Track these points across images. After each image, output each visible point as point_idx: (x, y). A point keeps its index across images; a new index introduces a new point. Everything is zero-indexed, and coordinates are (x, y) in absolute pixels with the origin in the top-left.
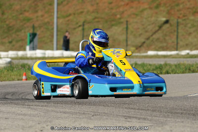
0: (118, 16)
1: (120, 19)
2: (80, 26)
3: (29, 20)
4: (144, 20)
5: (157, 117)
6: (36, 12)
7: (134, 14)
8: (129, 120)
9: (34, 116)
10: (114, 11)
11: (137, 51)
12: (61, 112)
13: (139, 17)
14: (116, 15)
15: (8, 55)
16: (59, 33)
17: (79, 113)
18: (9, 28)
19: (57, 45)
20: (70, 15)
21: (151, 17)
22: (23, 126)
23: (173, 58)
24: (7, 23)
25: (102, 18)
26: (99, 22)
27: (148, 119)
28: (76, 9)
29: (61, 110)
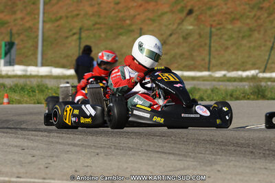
1: (130, 25)
2: (74, 34)
3: (4, 24)
4: (164, 28)
6: (14, 13)
7: (149, 19)
8: (164, 156)
9: (33, 148)
10: (122, 14)
12: (69, 145)
13: (155, 25)
14: (125, 21)
16: (45, 43)
17: (94, 146)
19: (42, 59)
20: (61, 18)
21: (174, 24)
22: (20, 161)
23: (204, 80)
25: (105, 24)
26: (100, 29)
27: (190, 156)
28: (70, 10)
29: (70, 142)
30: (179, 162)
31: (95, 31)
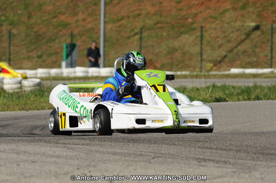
0: (190, 20)
1: (192, 23)
2: (136, 34)
3: (66, 25)
4: (226, 25)
5: (243, 159)
6: (76, 14)
7: (211, 17)
8: (203, 163)
9: (72, 158)
10: (184, 13)
11: (214, 68)
12: (108, 153)
13: (217, 22)
14: (187, 19)
15: (36, 74)
16: (107, 44)
17: (134, 154)
18: (38, 37)
19: (104, 60)
20: (123, 18)
21: (236, 21)
22: (56, 172)
23: (266, 77)
24: (35, 29)
25: (166, 23)
26: (162, 28)
27: (230, 163)
28: (131, 10)
29: (109, 150)
30: (219, 169)
31: (157, 30)
